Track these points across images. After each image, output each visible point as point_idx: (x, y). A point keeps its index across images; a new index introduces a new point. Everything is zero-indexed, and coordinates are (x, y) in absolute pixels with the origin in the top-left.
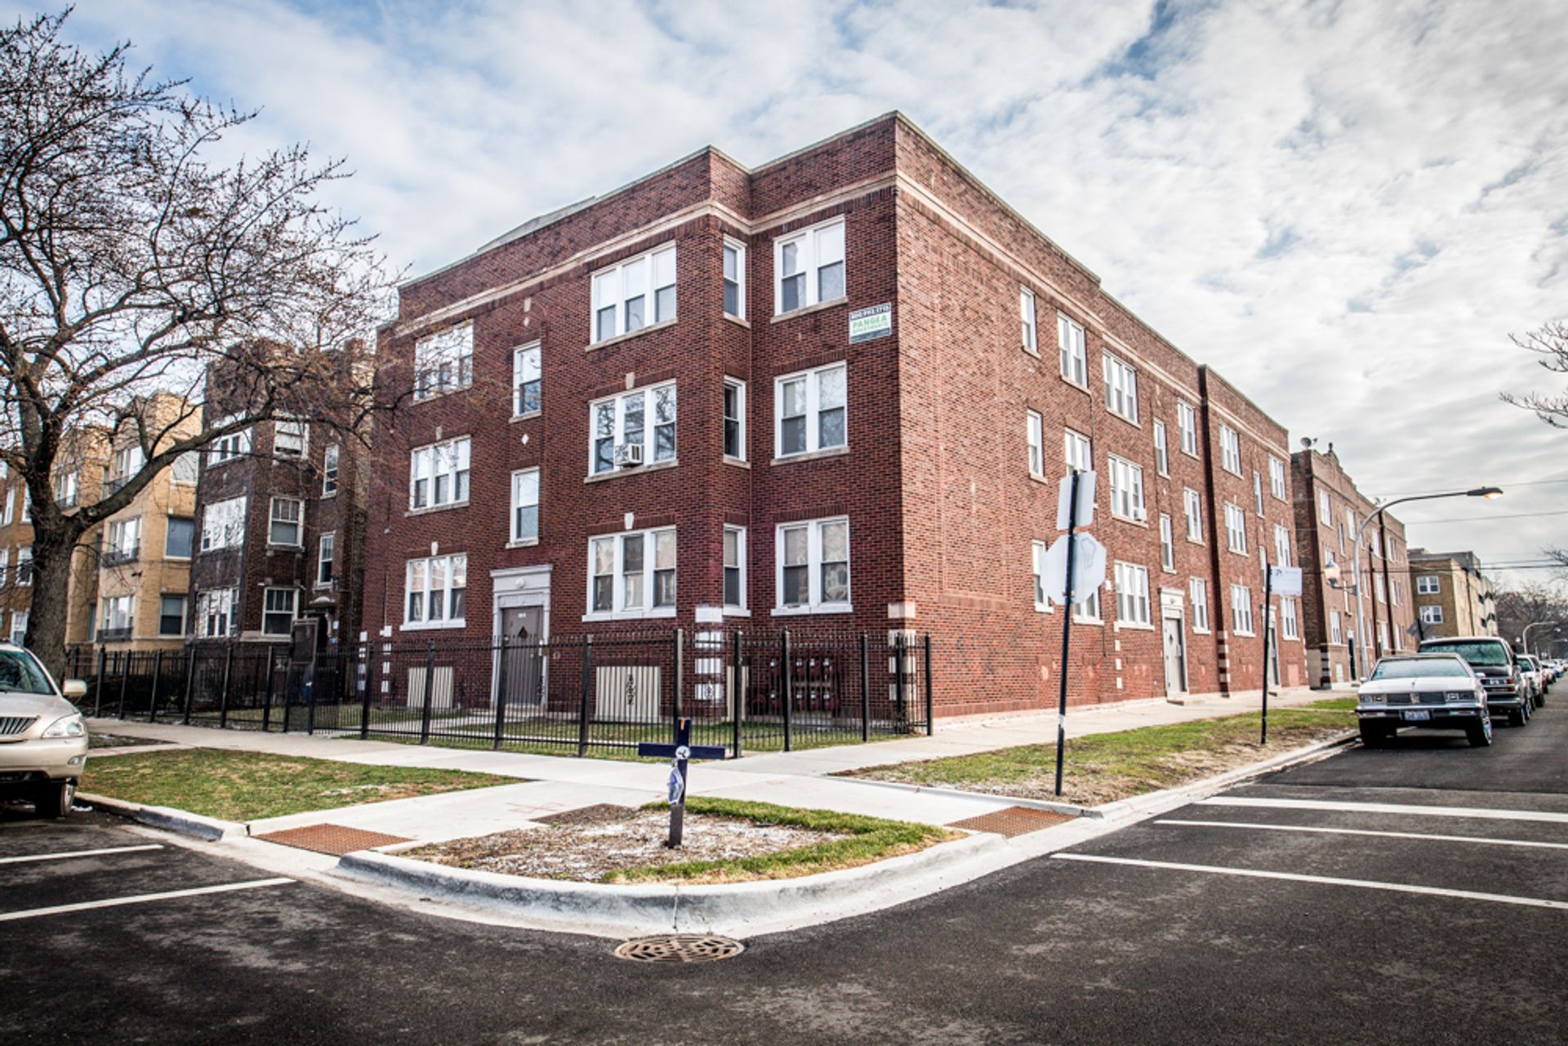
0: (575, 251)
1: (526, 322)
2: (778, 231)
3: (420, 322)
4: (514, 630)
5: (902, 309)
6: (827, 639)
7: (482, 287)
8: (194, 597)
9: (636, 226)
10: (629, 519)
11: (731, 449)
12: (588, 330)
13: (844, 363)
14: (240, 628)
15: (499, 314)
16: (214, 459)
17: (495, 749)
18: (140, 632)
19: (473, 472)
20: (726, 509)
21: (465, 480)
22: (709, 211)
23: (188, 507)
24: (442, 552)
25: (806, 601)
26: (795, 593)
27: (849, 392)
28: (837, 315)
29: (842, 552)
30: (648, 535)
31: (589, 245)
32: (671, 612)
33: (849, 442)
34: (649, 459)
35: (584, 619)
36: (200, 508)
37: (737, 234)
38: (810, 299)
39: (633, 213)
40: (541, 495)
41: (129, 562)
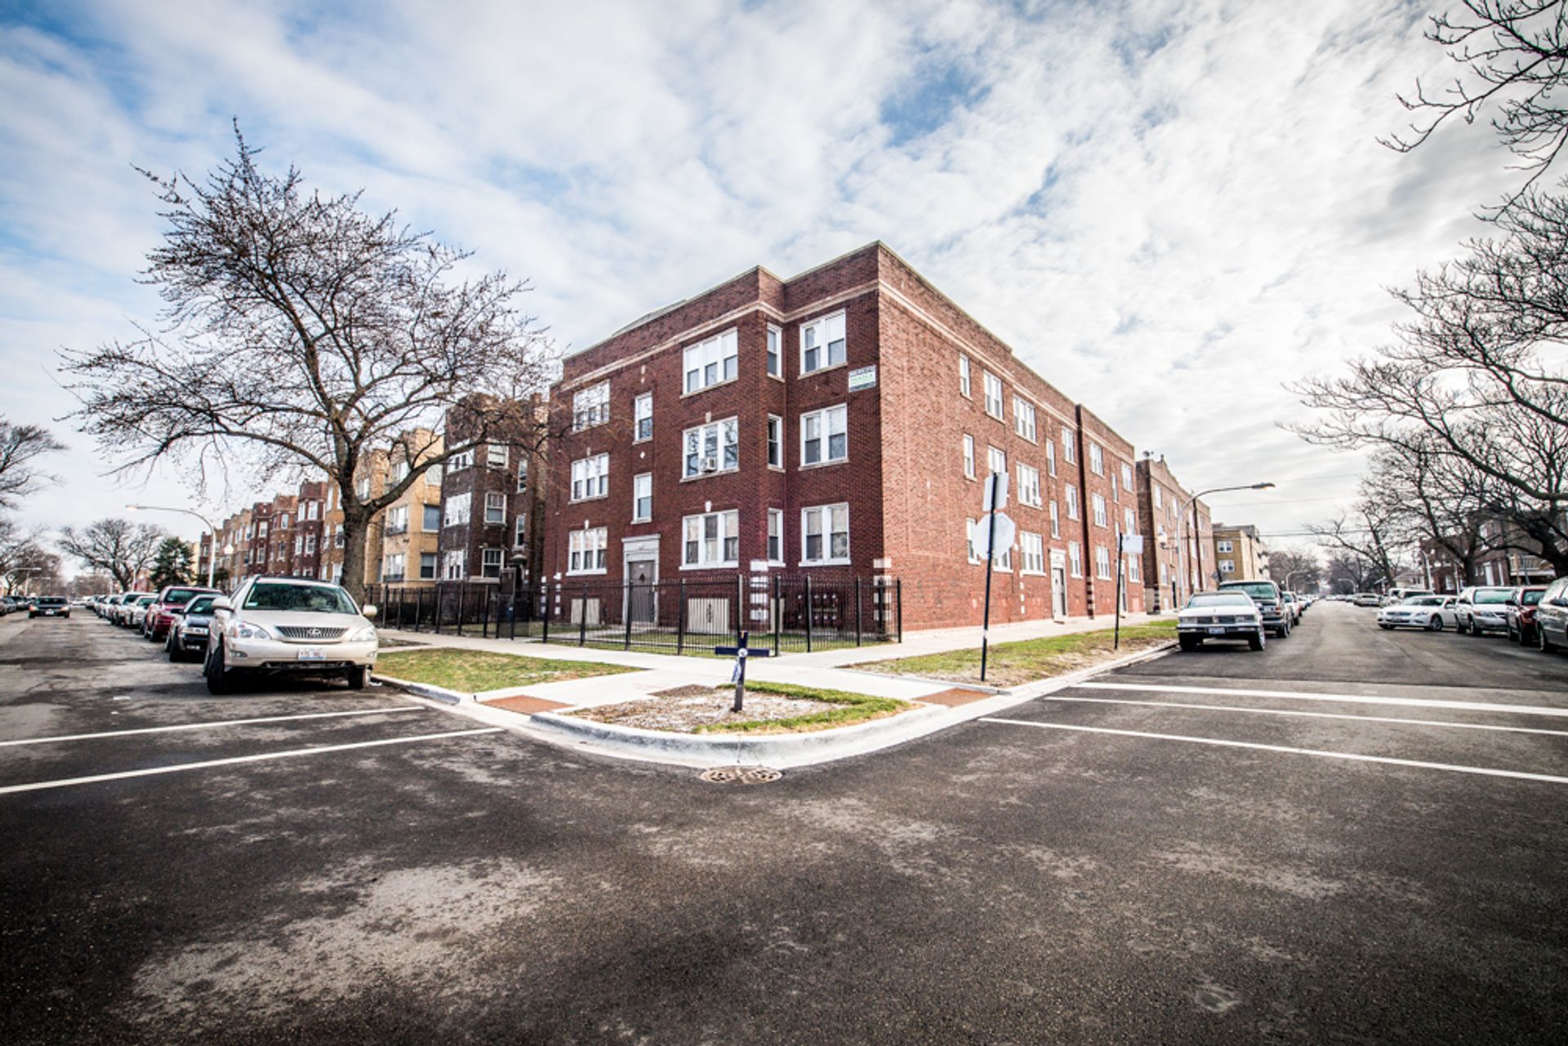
0: (673, 334)
1: (643, 380)
2: (803, 320)
3: (576, 382)
4: (637, 575)
5: (883, 370)
6: (835, 581)
7: (615, 359)
8: (440, 555)
9: (712, 318)
10: (708, 505)
11: (773, 460)
12: (681, 385)
13: (845, 404)
14: (469, 574)
15: (625, 376)
16: (451, 469)
17: (626, 649)
18: (410, 576)
19: (610, 476)
20: (769, 499)
21: (606, 481)
22: (758, 308)
23: (436, 500)
24: (592, 526)
25: (821, 557)
26: (813, 553)
27: (848, 423)
28: (841, 373)
29: (844, 526)
30: (720, 515)
31: (681, 331)
32: (734, 564)
33: (849, 455)
34: (721, 468)
35: (681, 568)
36: (443, 500)
37: (776, 322)
38: (823, 364)
39: (710, 310)
40: (653, 490)
41: (401, 533)
